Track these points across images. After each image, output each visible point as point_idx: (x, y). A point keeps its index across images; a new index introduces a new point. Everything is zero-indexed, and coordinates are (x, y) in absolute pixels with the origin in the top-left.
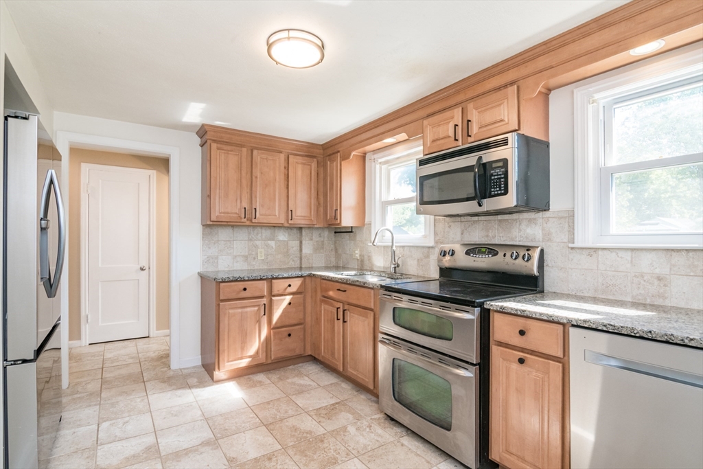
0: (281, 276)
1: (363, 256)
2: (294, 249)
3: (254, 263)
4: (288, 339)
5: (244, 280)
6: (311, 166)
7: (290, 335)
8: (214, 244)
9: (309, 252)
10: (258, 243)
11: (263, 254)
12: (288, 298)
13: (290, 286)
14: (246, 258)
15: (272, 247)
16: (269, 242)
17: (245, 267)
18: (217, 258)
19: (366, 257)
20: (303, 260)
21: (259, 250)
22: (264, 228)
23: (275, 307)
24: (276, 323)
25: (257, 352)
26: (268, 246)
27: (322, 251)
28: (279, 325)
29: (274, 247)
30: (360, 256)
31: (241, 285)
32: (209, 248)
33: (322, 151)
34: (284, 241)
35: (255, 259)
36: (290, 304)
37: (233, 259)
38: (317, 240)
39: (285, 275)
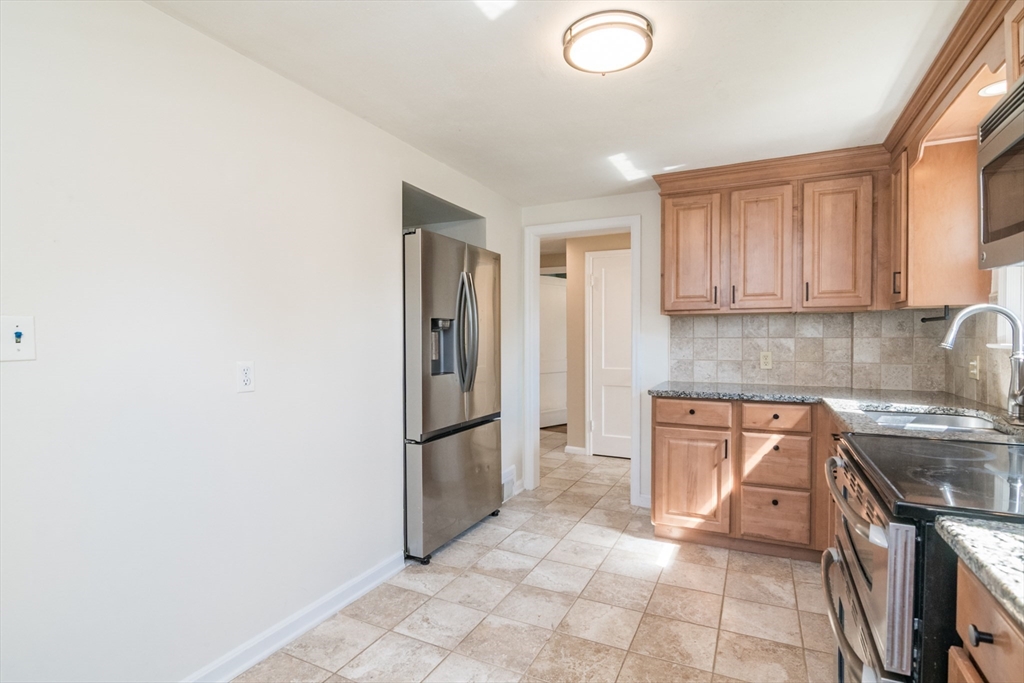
0: (757, 399)
1: (986, 374)
2: (838, 352)
3: (753, 375)
4: (773, 508)
5: (691, 399)
6: (856, 194)
7: (775, 503)
8: (688, 343)
9: (870, 361)
10: (762, 342)
11: (770, 360)
12: (775, 439)
13: (776, 417)
14: (739, 365)
15: (789, 350)
16: (783, 341)
17: (737, 379)
18: (692, 363)
19: (989, 375)
20: (854, 375)
21: (762, 354)
22: (772, 317)
23: (747, 449)
24: (749, 476)
25: (715, 514)
26: (779, 347)
27: (904, 359)
28: (753, 480)
29: (792, 348)
30: (980, 372)
31: (688, 405)
32: (680, 349)
33: (888, 156)
34: (815, 338)
35: (754, 367)
36: (776, 448)
37: (717, 366)
38: (893, 336)
39: (766, 398)
